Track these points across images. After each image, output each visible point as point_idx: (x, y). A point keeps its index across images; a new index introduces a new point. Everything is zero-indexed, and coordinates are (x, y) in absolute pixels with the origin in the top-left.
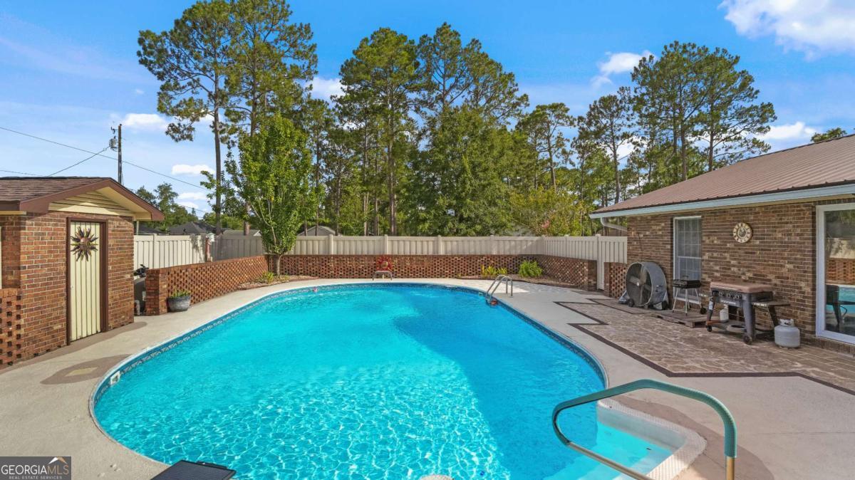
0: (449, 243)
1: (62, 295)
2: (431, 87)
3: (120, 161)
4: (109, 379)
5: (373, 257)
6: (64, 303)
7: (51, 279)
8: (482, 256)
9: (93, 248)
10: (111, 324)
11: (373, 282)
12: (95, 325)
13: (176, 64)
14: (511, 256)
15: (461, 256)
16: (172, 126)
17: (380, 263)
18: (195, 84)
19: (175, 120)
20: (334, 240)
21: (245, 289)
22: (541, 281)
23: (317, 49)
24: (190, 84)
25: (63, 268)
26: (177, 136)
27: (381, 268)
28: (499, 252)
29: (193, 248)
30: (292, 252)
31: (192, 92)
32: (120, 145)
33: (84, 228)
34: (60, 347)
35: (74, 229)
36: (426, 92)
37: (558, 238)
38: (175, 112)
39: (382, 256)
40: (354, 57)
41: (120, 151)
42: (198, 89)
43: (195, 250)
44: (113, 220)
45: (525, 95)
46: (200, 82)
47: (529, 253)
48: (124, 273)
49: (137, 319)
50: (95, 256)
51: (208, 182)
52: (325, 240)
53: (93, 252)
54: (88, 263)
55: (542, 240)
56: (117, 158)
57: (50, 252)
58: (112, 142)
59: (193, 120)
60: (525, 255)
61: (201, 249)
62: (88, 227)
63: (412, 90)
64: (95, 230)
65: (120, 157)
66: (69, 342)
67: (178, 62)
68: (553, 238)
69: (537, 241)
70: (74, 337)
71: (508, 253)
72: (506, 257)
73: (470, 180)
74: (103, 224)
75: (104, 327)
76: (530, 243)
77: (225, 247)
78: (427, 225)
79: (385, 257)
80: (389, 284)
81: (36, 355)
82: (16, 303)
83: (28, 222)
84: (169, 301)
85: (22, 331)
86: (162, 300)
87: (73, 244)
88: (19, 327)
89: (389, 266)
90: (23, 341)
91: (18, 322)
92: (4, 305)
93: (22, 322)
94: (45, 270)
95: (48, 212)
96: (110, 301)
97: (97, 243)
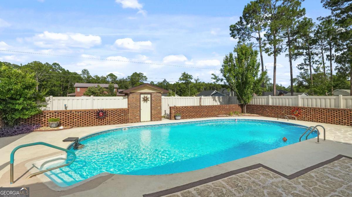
1: (139, 111)
5: (289, 108)
6: (139, 113)
7: (136, 107)
9: (148, 100)
10: (153, 119)
11: (278, 121)
12: (149, 119)
17: (293, 111)
21: (218, 117)
25: (139, 104)
29: (213, 100)
30: (250, 104)
33: (146, 95)
34: (138, 122)
35: (142, 96)
39: (295, 107)
44: (154, 93)
48: (158, 107)
50: (149, 102)
52: (267, 98)
53: (148, 101)
54: (147, 104)
57: (136, 101)
61: (218, 101)
64: (149, 96)
70: (141, 121)
74: (151, 94)
75: (151, 120)
80: (283, 123)
81: (132, 123)
82: (127, 111)
83: (130, 95)
84: (175, 116)
85: (129, 117)
86: (173, 115)
87: (142, 99)
88: (128, 116)
89: (299, 114)
90: (129, 119)
91: (128, 115)
92: (125, 111)
93: (129, 115)
94: (134, 105)
95: (134, 92)
96: (153, 114)
97: (150, 99)
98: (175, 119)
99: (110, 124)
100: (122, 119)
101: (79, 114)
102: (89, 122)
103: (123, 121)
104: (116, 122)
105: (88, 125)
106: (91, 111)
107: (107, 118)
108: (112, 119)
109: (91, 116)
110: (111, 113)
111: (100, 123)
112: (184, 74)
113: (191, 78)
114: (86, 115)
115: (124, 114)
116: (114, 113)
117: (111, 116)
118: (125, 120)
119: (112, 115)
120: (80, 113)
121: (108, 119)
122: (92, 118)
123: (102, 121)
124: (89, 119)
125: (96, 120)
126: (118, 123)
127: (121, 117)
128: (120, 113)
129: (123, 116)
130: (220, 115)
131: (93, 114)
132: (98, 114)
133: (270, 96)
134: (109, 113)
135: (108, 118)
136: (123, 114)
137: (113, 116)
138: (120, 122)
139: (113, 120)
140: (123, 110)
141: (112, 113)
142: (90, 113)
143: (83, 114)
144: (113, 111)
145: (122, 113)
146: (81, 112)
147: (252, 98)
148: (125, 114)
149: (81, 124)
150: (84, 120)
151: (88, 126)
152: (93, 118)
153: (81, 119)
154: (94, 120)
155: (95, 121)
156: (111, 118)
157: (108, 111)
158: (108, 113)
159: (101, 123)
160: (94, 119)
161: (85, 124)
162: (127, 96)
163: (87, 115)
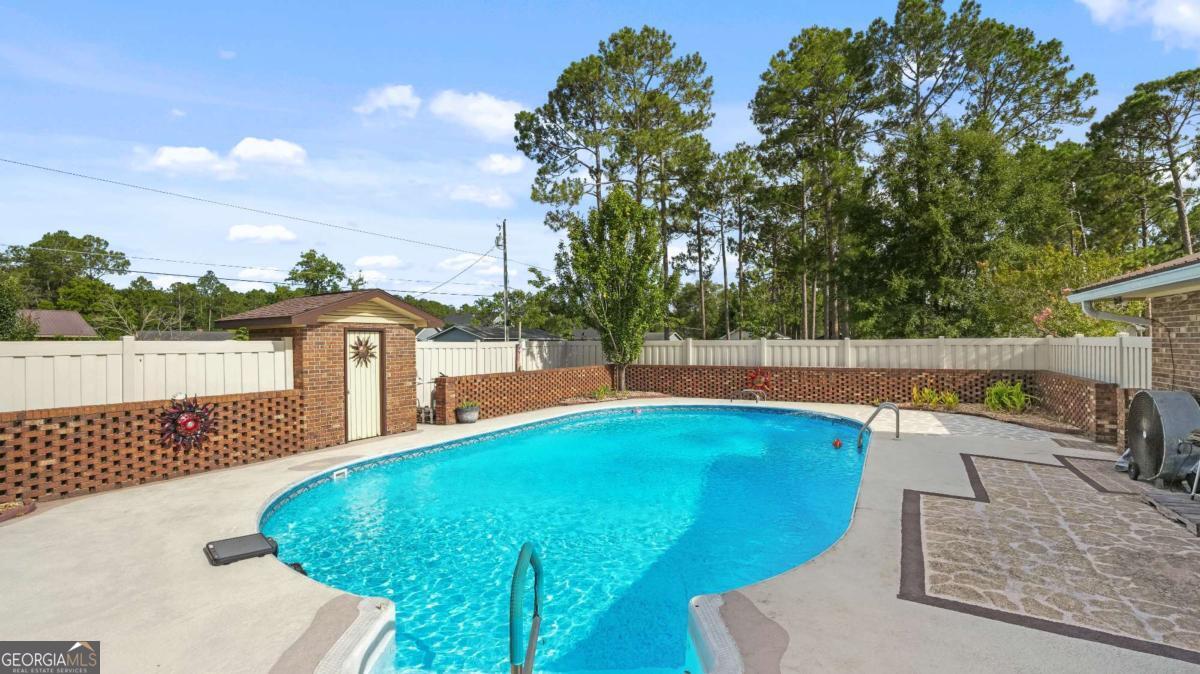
0: (863, 351)
1: (341, 398)
2: (896, 97)
3: (505, 259)
4: (332, 473)
5: (740, 370)
6: (342, 405)
7: (330, 382)
8: (920, 371)
9: (372, 355)
10: (390, 428)
12: (376, 429)
13: (555, 141)
14: (977, 372)
15: (883, 370)
16: (549, 214)
17: (753, 378)
18: (573, 161)
19: (551, 208)
20: (694, 346)
22: (1019, 418)
23: (714, 83)
24: (567, 162)
25: (342, 373)
26: (556, 224)
27: (753, 385)
28: (954, 365)
29: (527, 354)
30: (635, 362)
31: (571, 172)
32: (505, 242)
33: (363, 337)
34: (338, 444)
35: (352, 339)
36: (893, 108)
37: (1068, 340)
38: (550, 199)
39: (756, 369)
40: (765, 83)
41: (505, 247)
42: (577, 166)
43: (529, 357)
44: (392, 328)
45: (1086, 76)
46: (579, 158)
47: (1017, 366)
48: (405, 380)
49: (419, 427)
50: (375, 363)
51: (537, 279)
52: (682, 346)
53: (372, 359)
54: (369, 369)
55: (1047, 344)
56: (502, 256)
57: (329, 359)
58: (498, 239)
59: (571, 204)
60: (1007, 371)
61: (537, 356)
62: (367, 335)
63: (869, 108)
64: (374, 339)
65: (505, 255)
66: (347, 441)
67: (557, 139)
68: (1061, 341)
69: (1036, 345)
70: (349, 439)
71: (973, 367)
72: (968, 373)
73: (949, 243)
74: (382, 332)
75: (384, 432)
76: (1019, 350)
77: (570, 355)
78: (871, 321)
79: (761, 371)
81: (317, 448)
82: (299, 402)
83: (309, 333)
84: (458, 412)
85: (305, 426)
86: (450, 410)
87: (350, 352)
88: (302, 422)
89: (766, 383)
90: (305, 434)
91: (301, 418)
92: (289, 403)
93: (305, 418)
94: (325, 375)
95: (324, 324)
96: (389, 407)
97: (376, 351)
98: (459, 421)
99: (227, 465)
100: (279, 438)
101: (70, 430)
102: (123, 467)
103: (284, 446)
104: (255, 451)
105: (118, 483)
106: (134, 414)
107: (216, 439)
108: (235, 440)
109: (136, 433)
110: (229, 414)
111: (179, 463)
112: (310, 257)
113: (341, 276)
114: (108, 431)
115: (286, 415)
116: (243, 412)
117: (232, 427)
118: (291, 440)
119: (235, 422)
120: (73, 424)
121: (216, 443)
122: (141, 444)
123: (191, 454)
124: (124, 451)
125: (160, 451)
126: (262, 454)
127: (274, 431)
128: (270, 413)
129: (282, 425)
130: (568, 401)
131: (145, 423)
132: (174, 422)
133: (691, 340)
134: (222, 414)
135: (220, 438)
136: (281, 417)
137: (240, 428)
138: (270, 452)
139: (239, 444)
140: (281, 400)
141: (235, 412)
142: (128, 419)
143: (91, 428)
144: (240, 405)
145: (278, 412)
146: (77, 418)
147: (645, 347)
148: (290, 413)
149: (79, 480)
150: (96, 461)
151: (119, 485)
152: (146, 443)
153: (82, 457)
154: (152, 452)
155: (157, 457)
156: (232, 436)
157: (216, 405)
158: (216, 414)
159: (186, 462)
160: (153, 447)
161: (105, 476)
162: (288, 340)
163: (116, 430)
